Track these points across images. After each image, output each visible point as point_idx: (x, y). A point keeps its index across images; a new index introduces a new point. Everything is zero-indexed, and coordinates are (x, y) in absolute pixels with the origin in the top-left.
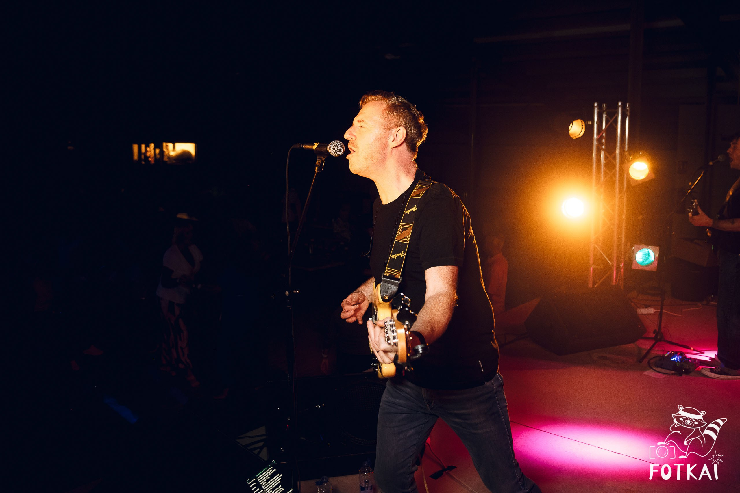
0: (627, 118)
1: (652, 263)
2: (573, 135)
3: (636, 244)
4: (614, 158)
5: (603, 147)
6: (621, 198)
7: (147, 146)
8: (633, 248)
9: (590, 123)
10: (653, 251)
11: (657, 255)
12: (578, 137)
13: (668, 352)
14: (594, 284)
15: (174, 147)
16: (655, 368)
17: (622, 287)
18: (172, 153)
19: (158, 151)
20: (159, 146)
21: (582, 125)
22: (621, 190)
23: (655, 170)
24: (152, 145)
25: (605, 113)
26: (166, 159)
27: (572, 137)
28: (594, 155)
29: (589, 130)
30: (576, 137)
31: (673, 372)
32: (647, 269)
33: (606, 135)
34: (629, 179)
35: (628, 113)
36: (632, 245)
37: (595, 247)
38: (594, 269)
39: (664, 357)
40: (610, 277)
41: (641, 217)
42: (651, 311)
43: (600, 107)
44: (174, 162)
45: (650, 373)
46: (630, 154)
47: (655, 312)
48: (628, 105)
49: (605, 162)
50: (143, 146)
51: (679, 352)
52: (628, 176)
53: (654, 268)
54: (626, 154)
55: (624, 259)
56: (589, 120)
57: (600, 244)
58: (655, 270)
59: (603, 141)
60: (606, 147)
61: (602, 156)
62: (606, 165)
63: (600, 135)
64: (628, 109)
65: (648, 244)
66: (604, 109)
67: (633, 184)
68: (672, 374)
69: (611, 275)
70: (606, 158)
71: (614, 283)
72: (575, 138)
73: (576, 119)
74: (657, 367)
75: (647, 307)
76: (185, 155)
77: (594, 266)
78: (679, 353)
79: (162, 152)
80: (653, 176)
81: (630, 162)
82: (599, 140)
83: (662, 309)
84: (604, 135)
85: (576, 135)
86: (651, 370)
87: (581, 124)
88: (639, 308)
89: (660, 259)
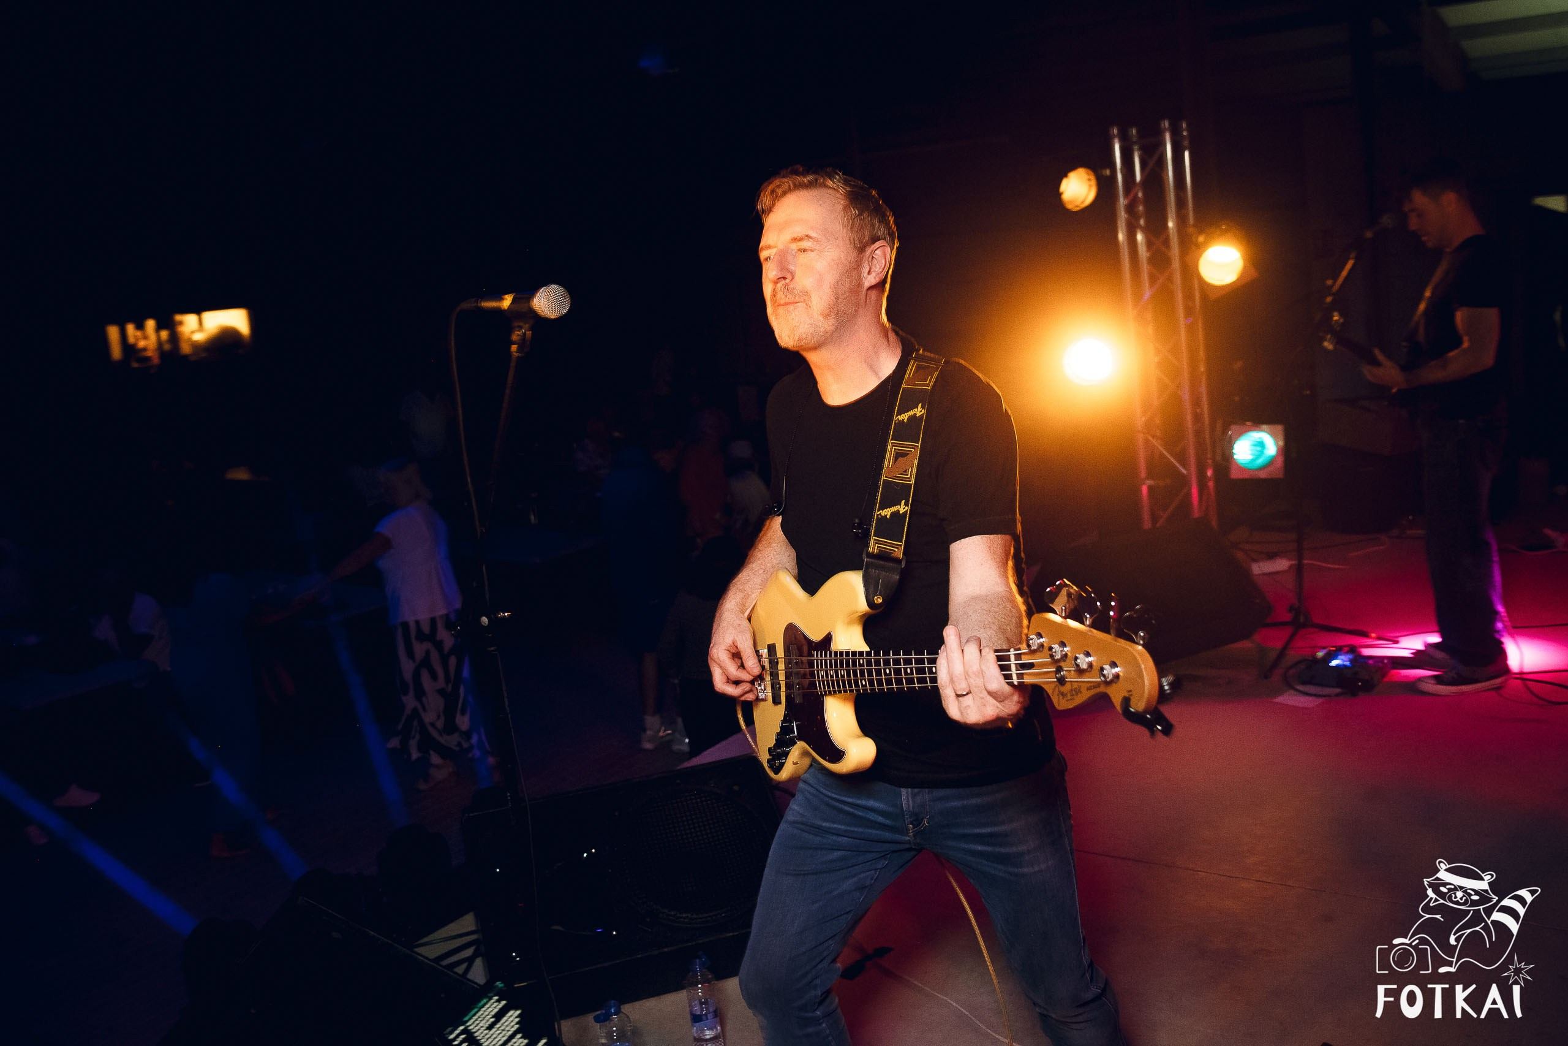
0: (1187, 154)
1: (1272, 462)
2: (1071, 202)
3: (1235, 423)
4: (1167, 242)
5: (1142, 222)
6: (1191, 328)
7: (140, 326)
8: (1230, 433)
9: (1108, 172)
10: (1273, 434)
11: (1281, 443)
12: (1083, 207)
13: (1324, 648)
14: (1154, 518)
15: (200, 323)
16: (1300, 688)
17: (1214, 523)
18: (199, 337)
19: (164, 334)
20: (167, 323)
21: (1090, 179)
22: (1189, 311)
23: (1255, 260)
24: (151, 324)
25: (1137, 147)
26: (186, 349)
27: (1070, 207)
28: (1122, 237)
29: (1105, 187)
30: (1077, 206)
31: (1338, 690)
32: (1263, 475)
33: (1144, 194)
34: (1204, 286)
35: (1186, 143)
36: (1226, 429)
37: (1147, 441)
38: (1150, 488)
39: (1316, 661)
40: (1186, 504)
41: (1238, 365)
42: (1282, 564)
43: (1125, 137)
44: (204, 355)
45: (1290, 699)
46: (1201, 231)
47: (1290, 567)
48: (1184, 125)
49: (1148, 255)
50: (130, 328)
51: (1345, 646)
52: (1201, 280)
53: (1278, 472)
54: (1191, 230)
55: (1214, 460)
56: (1105, 167)
57: (1158, 433)
58: (1281, 476)
59: (1141, 208)
60: (1146, 222)
61: (1140, 239)
62: (1151, 261)
63: (1132, 195)
64: (1185, 133)
65: (1257, 419)
66: (1135, 139)
67: (1213, 296)
68: (1337, 695)
69: (1188, 495)
70: (1149, 244)
71: (1196, 513)
72: (1077, 209)
73: (1073, 168)
74: (1304, 683)
75: (1271, 556)
76: (227, 338)
77: (1149, 482)
78: (1346, 649)
79: (175, 338)
80: (1253, 274)
81: (1200, 248)
82: (1130, 209)
83: (1300, 558)
84: (1140, 195)
85: (1078, 203)
86: (1292, 692)
87: (1085, 176)
88: (1255, 561)
89: (1286, 451)
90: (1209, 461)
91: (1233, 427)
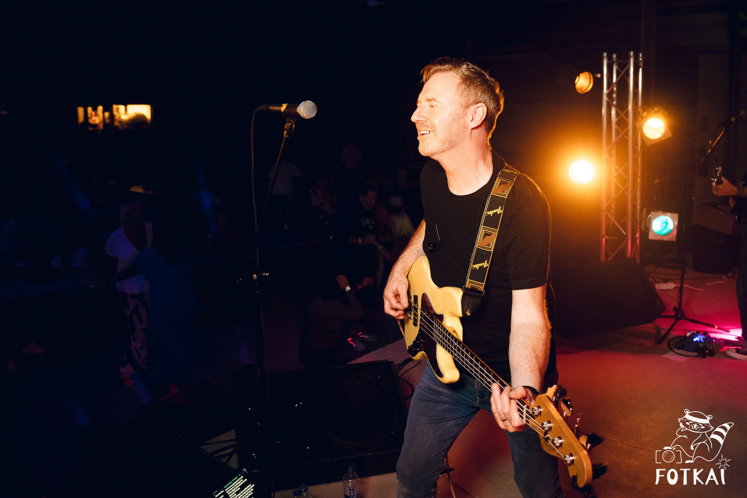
0: (641, 70)
1: (671, 232)
2: (580, 89)
3: (653, 211)
4: (627, 115)
5: (614, 103)
6: (635, 160)
7: (95, 109)
8: (650, 216)
9: (599, 76)
10: (672, 218)
11: (676, 223)
12: (585, 92)
13: (690, 331)
14: (607, 256)
15: (126, 110)
16: (676, 350)
17: (638, 261)
18: (125, 117)
19: (107, 114)
20: (108, 108)
21: (590, 78)
22: (635, 151)
23: (673, 128)
24: (100, 108)
25: (615, 64)
26: (116, 124)
27: (578, 91)
28: (604, 111)
29: (598, 83)
30: (583, 91)
31: (696, 354)
32: (666, 239)
33: (617, 89)
34: (644, 139)
35: (641, 64)
36: (648, 213)
37: (607, 216)
38: (606, 240)
39: (685, 337)
40: (624, 250)
41: (657, 181)
42: (671, 286)
43: (610, 58)
44: (126, 127)
45: (670, 356)
46: (644, 110)
47: (675, 287)
48: (641, 55)
49: (616, 120)
50: (90, 109)
51: (702, 331)
52: (643, 135)
53: (673, 237)
54: (640, 110)
55: (640, 228)
56: (598, 73)
57: (613, 212)
58: (674, 239)
59: (614, 96)
60: (617, 102)
61: (613, 112)
62: (617, 123)
63: (611, 88)
64: (641, 59)
65: (665, 210)
66: (614, 60)
67: (648, 144)
68: (695, 356)
69: (626, 246)
70: (617, 114)
71: (629, 254)
72: (582, 93)
73: (582, 72)
74: (678, 348)
75: (666, 281)
76: (139, 120)
77: (607, 237)
78: (702, 333)
79: (112, 116)
80: (670, 134)
81: (644, 118)
82: (609, 95)
83: (682, 284)
84: (615, 89)
85: (584, 90)
86: (672, 352)
87: (588, 76)
88: (658, 283)
89: (680, 227)
90: (638, 229)
91: (652, 213)
